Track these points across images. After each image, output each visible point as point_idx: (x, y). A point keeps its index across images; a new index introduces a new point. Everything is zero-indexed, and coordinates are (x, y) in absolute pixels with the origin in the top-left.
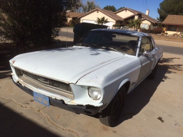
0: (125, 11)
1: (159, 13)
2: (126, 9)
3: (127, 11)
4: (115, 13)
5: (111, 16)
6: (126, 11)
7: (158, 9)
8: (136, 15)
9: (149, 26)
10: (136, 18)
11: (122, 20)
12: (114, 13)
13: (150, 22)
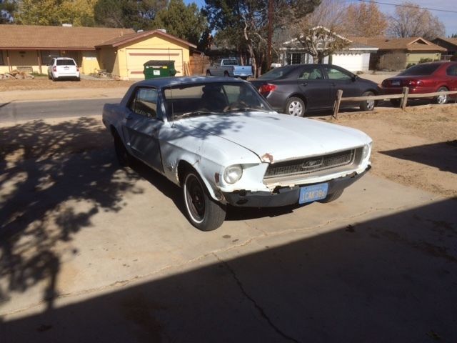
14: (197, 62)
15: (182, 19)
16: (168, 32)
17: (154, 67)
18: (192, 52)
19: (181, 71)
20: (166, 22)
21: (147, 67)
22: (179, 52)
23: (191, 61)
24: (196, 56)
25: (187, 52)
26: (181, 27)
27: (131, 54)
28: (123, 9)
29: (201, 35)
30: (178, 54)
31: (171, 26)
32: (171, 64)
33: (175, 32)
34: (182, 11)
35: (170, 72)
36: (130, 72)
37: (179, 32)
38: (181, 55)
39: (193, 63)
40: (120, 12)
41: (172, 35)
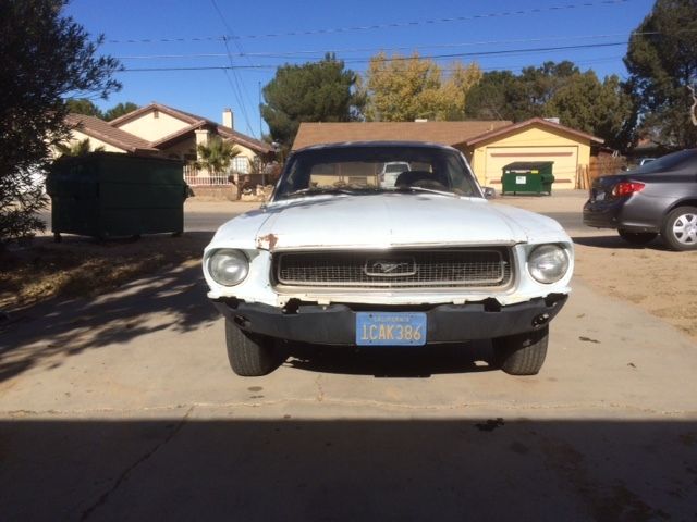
0: (152, 114)
1: (267, 120)
2: (155, 110)
3: (160, 114)
4: (115, 126)
5: (106, 137)
6: (156, 117)
7: (261, 105)
8: (198, 129)
9: (252, 163)
10: (202, 137)
11: (149, 147)
12: (110, 123)
13: (249, 151)
14: (603, 166)
15: (590, 101)
16: (562, 122)
17: (517, 171)
18: (595, 151)
19: (573, 181)
20: (561, 107)
21: (508, 172)
22: (574, 150)
23: (592, 164)
24: (602, 157)
25: (586, 150)
26: (585, 112)
27: (493, 155)
28: (506, 94)
29: (624, 123)
30: (570, 154)
31: (568, 112)
32: (547, 167)
33: (575, 121)
34: (591, 89)
35: (543, 178)
36: (489, 181)
37: (582, 120)
38: (575, 154)
39: (595, 167)
40: (501, 98)
41: (569, 126)
